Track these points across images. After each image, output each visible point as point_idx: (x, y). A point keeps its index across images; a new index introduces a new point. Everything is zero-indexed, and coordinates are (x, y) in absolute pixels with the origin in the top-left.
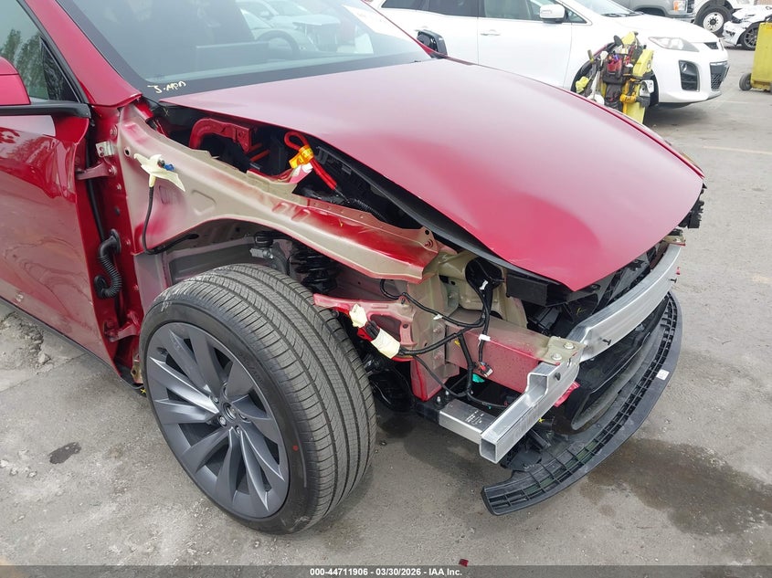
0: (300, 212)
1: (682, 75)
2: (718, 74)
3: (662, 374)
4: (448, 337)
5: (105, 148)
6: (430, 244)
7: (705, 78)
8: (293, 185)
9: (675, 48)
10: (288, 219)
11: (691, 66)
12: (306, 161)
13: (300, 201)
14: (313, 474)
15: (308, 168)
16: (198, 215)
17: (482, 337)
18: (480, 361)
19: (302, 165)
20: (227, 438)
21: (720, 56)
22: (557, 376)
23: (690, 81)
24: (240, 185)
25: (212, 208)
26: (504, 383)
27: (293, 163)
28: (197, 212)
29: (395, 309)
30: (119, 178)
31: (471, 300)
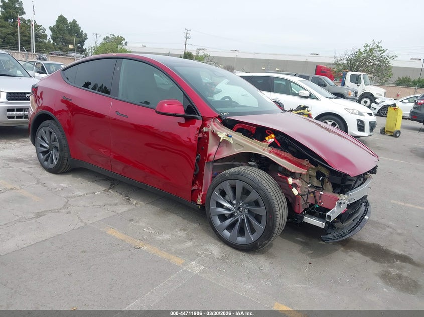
0: (270, 152)
1: (358, 125)
2: (373, 126)
3: (366, 217)
4: (309, 193)
5: (205, 129)
6: (308, 164)
7: (367, 127)
8: (269, 144)
9: (355, 114)
10: (268, 153)
11: (362, 122)
12: (272, 138)
13: (270, 149)
14: (274, 225)
15: (273, 140)
16: (237, 151)
17: (321, 193)
18: (320, 199)
19: (271, 139)
20: (238, 219)
21: (373, 118)
22: (344, 203)
23: (361, 127)
24: (252, 143)
25: (242, 149)
26: (325, 207)
27: (267, 138)
28: (236, 150)
29: (297, 182)
30: (208, 139)
31: (316, 183)
